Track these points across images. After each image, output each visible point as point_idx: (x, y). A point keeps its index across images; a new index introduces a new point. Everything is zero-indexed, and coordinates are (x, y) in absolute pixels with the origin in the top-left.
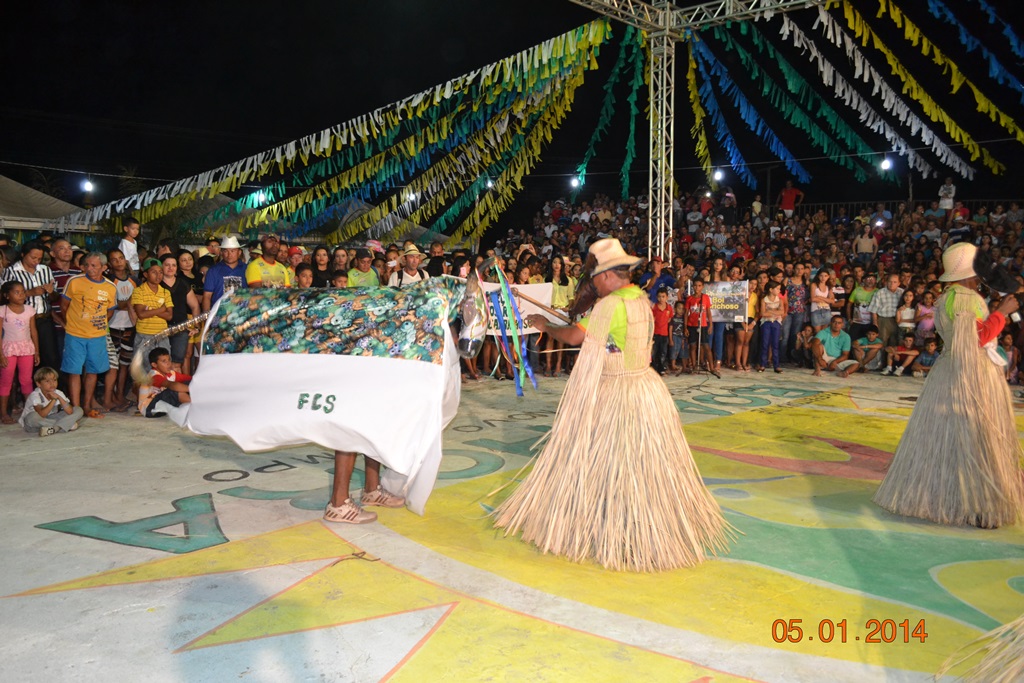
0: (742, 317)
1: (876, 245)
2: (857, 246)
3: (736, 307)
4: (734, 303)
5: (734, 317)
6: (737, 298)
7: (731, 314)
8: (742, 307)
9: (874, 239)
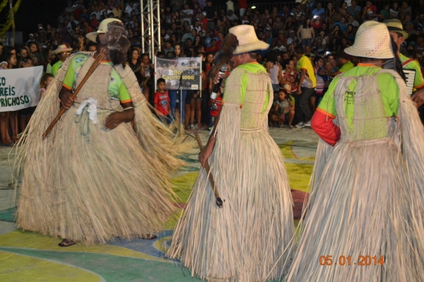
0: (197, 86)
1: (314, 33)
2: (300, 34)
3: (192, 78)
4: (191, 74)
5: (190, 86)
6: (193, 71)
7: (189, 84)
8: (197, 77)
9: (312, 29)
